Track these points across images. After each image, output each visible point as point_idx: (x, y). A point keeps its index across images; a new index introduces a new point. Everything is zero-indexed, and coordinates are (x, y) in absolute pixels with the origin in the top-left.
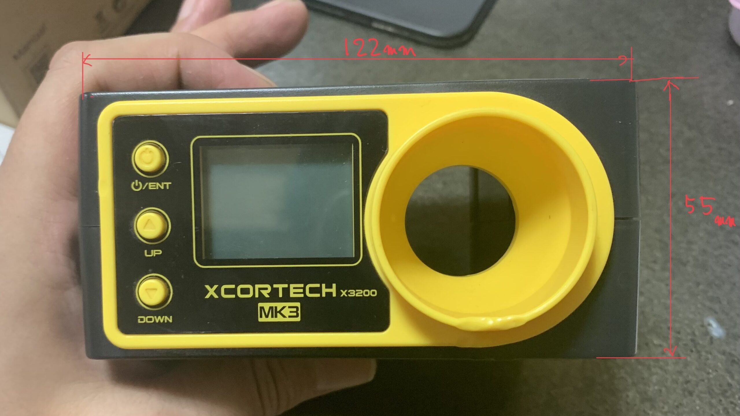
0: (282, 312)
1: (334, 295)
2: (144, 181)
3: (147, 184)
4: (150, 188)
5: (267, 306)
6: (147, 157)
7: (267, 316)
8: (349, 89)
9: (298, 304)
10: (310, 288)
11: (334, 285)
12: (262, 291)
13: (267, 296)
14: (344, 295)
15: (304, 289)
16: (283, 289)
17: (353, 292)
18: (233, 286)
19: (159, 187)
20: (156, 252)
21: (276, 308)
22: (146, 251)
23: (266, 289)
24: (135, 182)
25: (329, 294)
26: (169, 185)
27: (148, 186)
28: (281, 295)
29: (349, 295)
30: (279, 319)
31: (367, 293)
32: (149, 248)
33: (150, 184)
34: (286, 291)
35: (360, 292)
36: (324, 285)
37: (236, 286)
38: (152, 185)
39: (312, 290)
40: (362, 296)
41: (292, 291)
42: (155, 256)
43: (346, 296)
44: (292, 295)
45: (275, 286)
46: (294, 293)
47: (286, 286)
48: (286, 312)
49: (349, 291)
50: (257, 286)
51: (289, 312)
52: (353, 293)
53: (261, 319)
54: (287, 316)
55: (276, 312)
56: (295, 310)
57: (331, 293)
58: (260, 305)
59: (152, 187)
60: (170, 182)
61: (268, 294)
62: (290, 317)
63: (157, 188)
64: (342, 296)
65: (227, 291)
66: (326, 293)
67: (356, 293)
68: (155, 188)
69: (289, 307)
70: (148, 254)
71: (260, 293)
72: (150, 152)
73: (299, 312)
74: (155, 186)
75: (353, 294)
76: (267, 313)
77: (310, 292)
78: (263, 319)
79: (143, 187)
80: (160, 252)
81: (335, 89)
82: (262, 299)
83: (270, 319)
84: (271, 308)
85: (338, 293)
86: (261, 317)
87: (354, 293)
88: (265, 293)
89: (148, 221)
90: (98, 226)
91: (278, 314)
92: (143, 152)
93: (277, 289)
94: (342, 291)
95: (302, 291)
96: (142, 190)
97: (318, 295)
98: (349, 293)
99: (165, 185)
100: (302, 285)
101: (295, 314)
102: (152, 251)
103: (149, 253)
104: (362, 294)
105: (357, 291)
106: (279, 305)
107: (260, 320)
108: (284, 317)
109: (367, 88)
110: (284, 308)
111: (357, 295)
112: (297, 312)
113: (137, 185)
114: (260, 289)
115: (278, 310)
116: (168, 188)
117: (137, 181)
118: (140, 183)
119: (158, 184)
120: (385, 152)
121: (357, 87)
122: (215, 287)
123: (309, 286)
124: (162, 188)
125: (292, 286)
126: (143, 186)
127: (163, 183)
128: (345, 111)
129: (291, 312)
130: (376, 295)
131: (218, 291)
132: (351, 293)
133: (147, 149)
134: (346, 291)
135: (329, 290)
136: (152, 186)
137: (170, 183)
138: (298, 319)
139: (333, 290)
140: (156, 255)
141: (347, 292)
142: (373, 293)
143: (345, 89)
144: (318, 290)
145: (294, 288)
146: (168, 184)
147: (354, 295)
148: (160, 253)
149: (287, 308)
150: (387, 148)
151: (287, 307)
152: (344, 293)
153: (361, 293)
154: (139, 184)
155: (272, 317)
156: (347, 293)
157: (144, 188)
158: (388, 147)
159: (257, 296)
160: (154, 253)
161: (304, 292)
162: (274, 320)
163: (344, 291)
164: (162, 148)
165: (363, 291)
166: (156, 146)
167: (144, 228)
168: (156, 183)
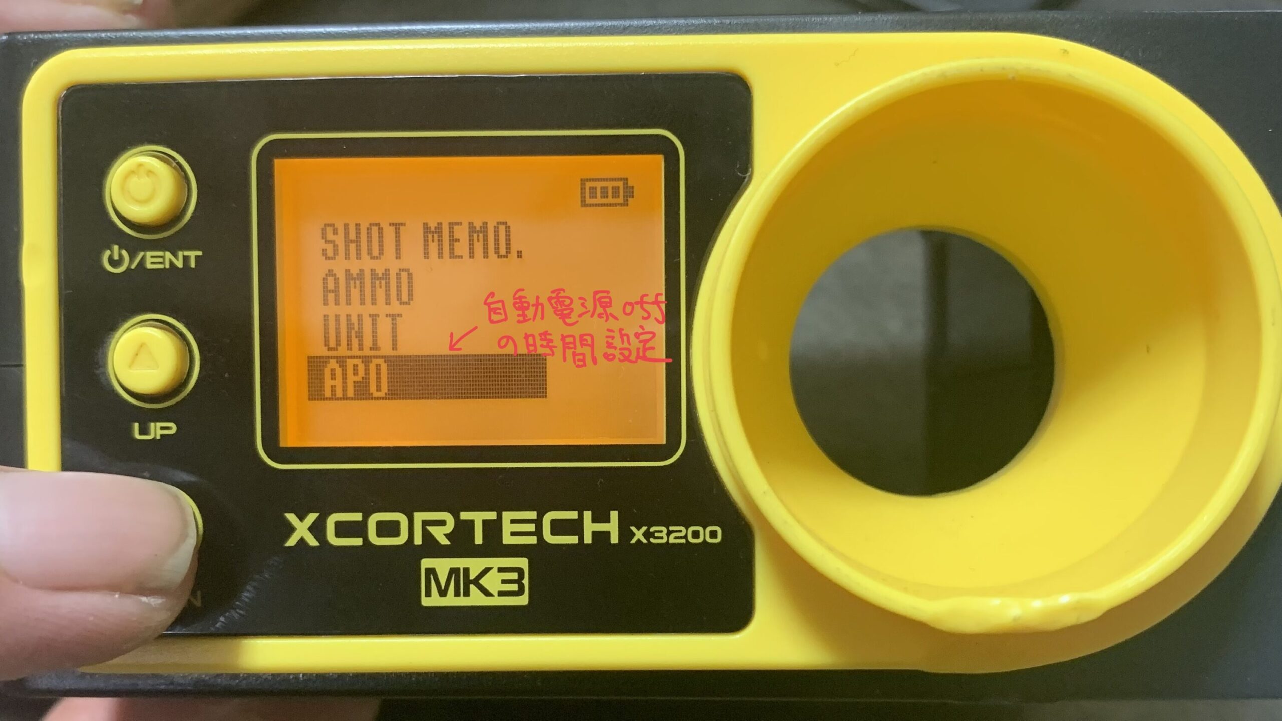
0: (482, 582)
1: (615, 539)
2: (133, 247)
3: (141, 254)
4: (149, 266)
5: (442, 566)
6: (140, 185)
7: (443, 593)
8: (654, 26)
9: (523, 563)
10: (554, 522)
11: (614, 515)
12: (431, 529)
13: (445, 542)
14: (639, 540)
15: (538, 522)
16: (485, 522)
17: (661, 532)
18: (357, 517)
19: (171, 263)
20: (162, 428)
21: (467, 570)
23: (442, 523)
24: (112, 251)
25: (601, 537)
26: (197, 257)
27: (143, 259)
28: (479, 540)
29: (652, 540)
30: (476, 599)
31: (696, 535)
32: (145, 418)
33: (149, 254)
34: (493, 529)
35: (680, 531)
36: (588, 515)
37: (366, 518)
38: (152, 257)
39: (558, 527)
40: (683, 541)
41: (507, 528)
42: (158, 437)
43: (644, 541)
44: (508, 539)
45: (465, 516)
46: (513, 534)
47: (492, 515)
48: (492, 582)
49: (652, 529)
50: (419, 517)
51: (500, 582)
52: (662, 535)
53: (428, 599)
54: (496, 594)
55: (468, 583)
56: (514, 576)
57: (607, 534)
58: (426, 563)
59: (152, 263)
60: (199, 250)
61: (447, 536)
62: (502, 594)
63: (167, 266)
64: (634, 541)
65: (342, 529)
66: (595, 534)
67: (669, 533)
68: (161, 266)
69: (501, 570)
70: (141, 433)
71: (426, 535)
72: (150, 172)
73: (526, 582)
74: (161, 260)
75: (661, 538)
76: (443, 583)
77: (554, 533)
78: (432, 601)
79: (131, 261)
80: (173, 428)
82: (431, 548)
83: (450, 600)
84: (454, 571)
85: (625, 534)
86: (428, 594)
87: (664, 534)
88: (440, 534)
89: (141, 348)
90: (18, 363)
91: (472, 587)
92: (132, 173)
93: (472, 522)
94: (633, 528)
95: (532, 527)
96: (128, 269)
97: (573, 540)
98: (652, 535)
99: (186, 259)
100: (533, 515)
101: (514, 587)
102: (152, 424)
103: (144, 431)
104: (685, 537)
105: (671, 528)
106: (475, 565)
107: (426, 602)
108: (487, 593)
110: (487, 570)
111: (672, 540)
112: (519, 582)
113: (116, 257)
114: (425, 523)
115: (472, 576)
116: (193, 265)
117: (116, 248)
118: (124, 253)
119: (168, 255)
120: (744, 178)
121: (675, 21)
122: (312, 517)
123: (550, 516)
124: (179, 264)
125: (507, 516)
126: (132, 258)
127: (181, 254)
128: (643, 73)
129: (504, 582)
130: (718, 540)
131: (318, 529)
132: (656, 535)
133: (140, 165)
134: (644, 529)
135: (601, 527)
136: (153, 260)
137: (200, 253)
138: (523, 600)
139: (613, 527)
140: (162, 435)
141: (648, 530)
142: (713, 534)
143: (646, 27)
144: (576, 527)
145: (513, 521)
146: (193, 254)
147: (664, 541)
148: (173, 431)
149: (494, 572)
150: (750, 169)
151: (495, 570)
152: (639, 535)
153: (682, 534)
154: (120, 256)
155: (457, 594)
156: (647, 535)
157: (133, 267)
158: (752, 167)
159: (418, 540)
160: (157, 430)
161: (539, 533)
162: (462, 602)
163: (639, 529)
164: (179, 164)
165: (687, 530)
166: (166, 159)
167: (131, 365)
168: (165, 254)
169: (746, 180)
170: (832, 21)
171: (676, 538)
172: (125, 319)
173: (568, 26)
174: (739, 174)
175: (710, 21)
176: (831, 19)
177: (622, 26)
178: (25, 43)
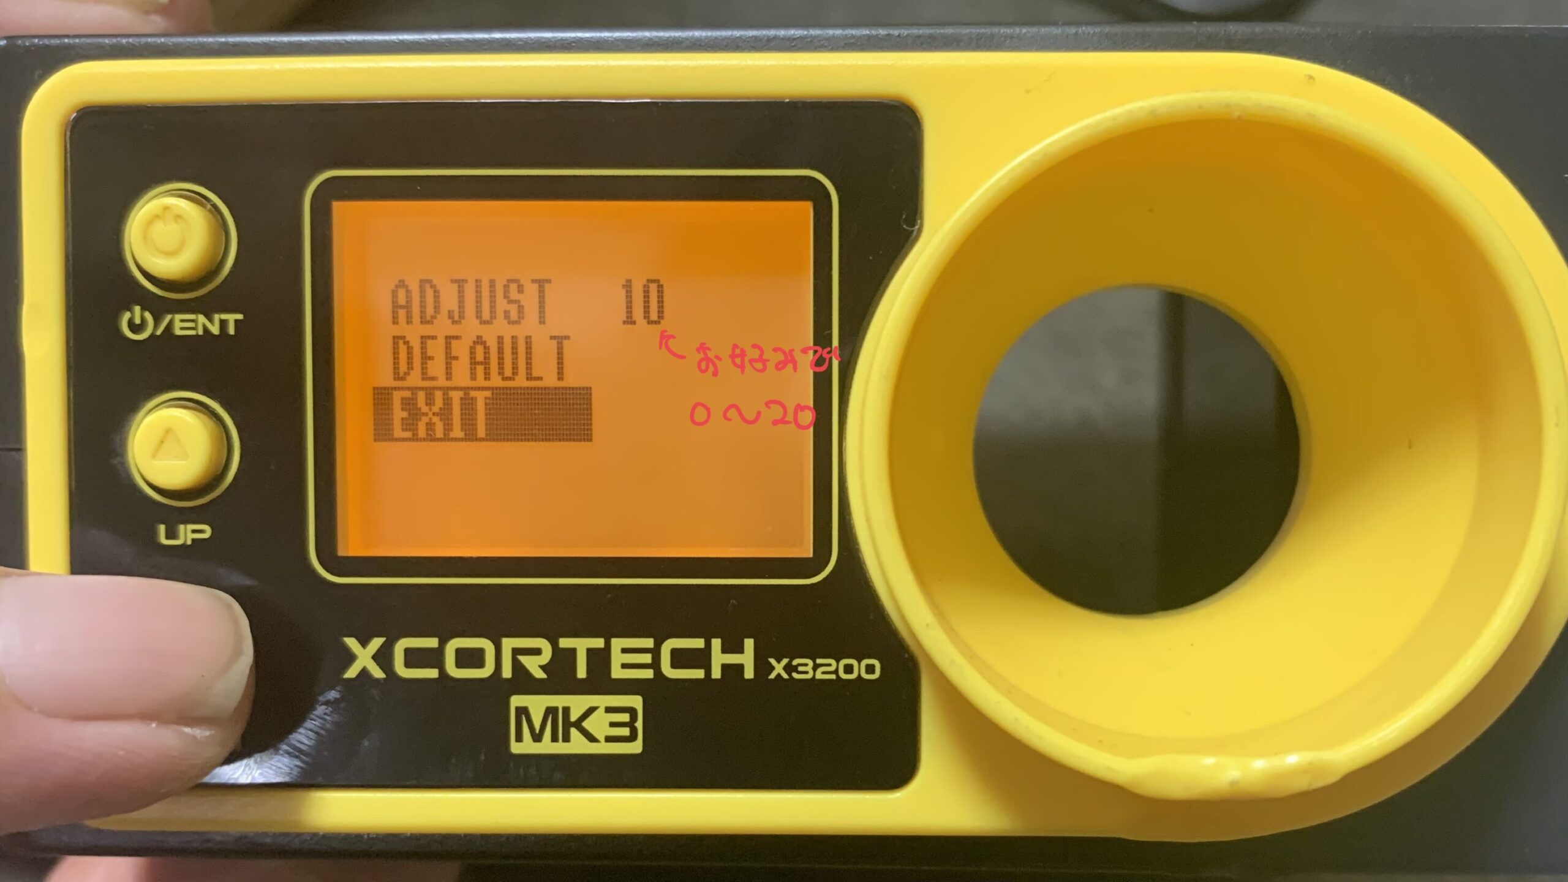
0: (586, 724)
1: (749, 674)
2: (158, 308)
3: (169, 317)
5: (537, 704)
6: (165, 232)
7: (537, 738)
8: (805, 37)
9: (636, 701)
10: (675, 652)
11: (749, 644)
12: (524, 659)
13: (540, 674)
14: (779, 675)
15: (656, 652)
16: (590, 651)
17: (806, 665)
18: (432, 643)
19: (206, 329)
20: (194, 531)
21: (566, 710)
22: (162, 528)
23: (537, 652)
24: (132, 313)
25: (733, 671)
26: (236, 321)
27: (170, 325)
28: (582, 673)
29: (795, 675)
30: (577, 745)
31: (849, 669)
32: (174, 518)
33: (178, 317)
34: (599, 660)
35: (830, 665)
36: (716, 643)
37: (443, 643)
38: (182, 321)
39: (680, 659)
40: (833, 677)
41: (617, 659)
42: (189, 542)
43: (785, 676)
44: (617, 673)
45: (565, 643)
46: (624, 666)
47: (598, 643)
48: (598, 724)
49: (795, 662)
50: (508, 644)
51: (608, 724)
52: (807, 669)
53: (518, 744)
54: (602, 739)
55: (568, 724)
56: (625, 717)
57: (740, 668)
58: (516, 701)
59: (182, 329)
60: (241, 313)
61: (543, 668)
62: (609, 739)
63: (201, 332)
64: (772, 676)
65: (414, 658)
66: (725, 667)
67: (816, 667)
69: (609, 710)
70: (168, 537)
71: (517, 666)
72: (178, 217)
73: (639, 725)
74: (192, 325)
75: (806, 673)
76: (537, 726)
77: (674, 665)
78: (523, 747)
79: (156, 325)
80: (207, 532)
81: (764, 36)
82: (523, 682)
83: (547, 747)
84: (551, 711)
85: (762, 665)
86: (519, 739)
87: (809, 668)
88: (534, 666)
89: (168, 433)
90: (17, 446)
91: (574, 732)
92: (156, 217)
93: (573, 651)
94: (773, 661)
95: (647, 658)
96: (152, 336)
97: (699, 674)
98: (795, 669)
99: (223, 324)
100: (649, 643)
101: (625, 732)
102: (182, 527)
103: (171, 534)
104: (836, 672)
105: (819, 661)
106: (577, 704)
107: (516, 748)
108: (592, 739)
109: (860, 37)
110: (591, 711)
111: (819, 676)
112: (631, 725)
113: (138, 321)
114: (516, 652)
115: (573, 718)
116: (232, 331)
117: (137, 309)
118: (148, 316)
119: (202, 319)
120: (913, 231)
122: (377, 643)
123: (669, 645)
124: (215, 330)
125: (617, 644)
126: (157, 321)
127: (217, 317)
128: (787, 100)
129: (613, 725)
130: (876, 676)
131: (383, 657)
132: (800, 669)
133: (166, 208)
134: (785, 661)
135: (733, 659)
136: (183, 324)
137: (240, 317)
138: (636, 747)
139: (747, 659)
140: (193, 540)
141: (790, 663)
142: (870, 669)
143: (794, 39)
144: (701, 658)
145: (625, 651)
146: (232, 318)
147: (809, 676)
148: (206, 535)
149: (600, 712)
150: (919, 221)
151: (602, 710)
152: (779, 668)
153: (832, 668)
154: (143, 319)
155: (554, 739)
156: (789, 669)
157: (159, 333)
158: (922, 216)
159: (507, 673)
160: (187, 533)
161: (655, 665)
162: (560, 748)
163: (779, 661)
164: (214, 206)
165: (838, 662)
166: (198, 199)
167: (154, 455)
168: (197, 317)
169: (915, 233)
170: (1025, 34)
171: (824, 673)
172: (149, 397)
173: (699, 36)
174: (905, 226)
175: (874, 32)
176: (1024, 31)
177: (765, 38)
178: (27, 49)
